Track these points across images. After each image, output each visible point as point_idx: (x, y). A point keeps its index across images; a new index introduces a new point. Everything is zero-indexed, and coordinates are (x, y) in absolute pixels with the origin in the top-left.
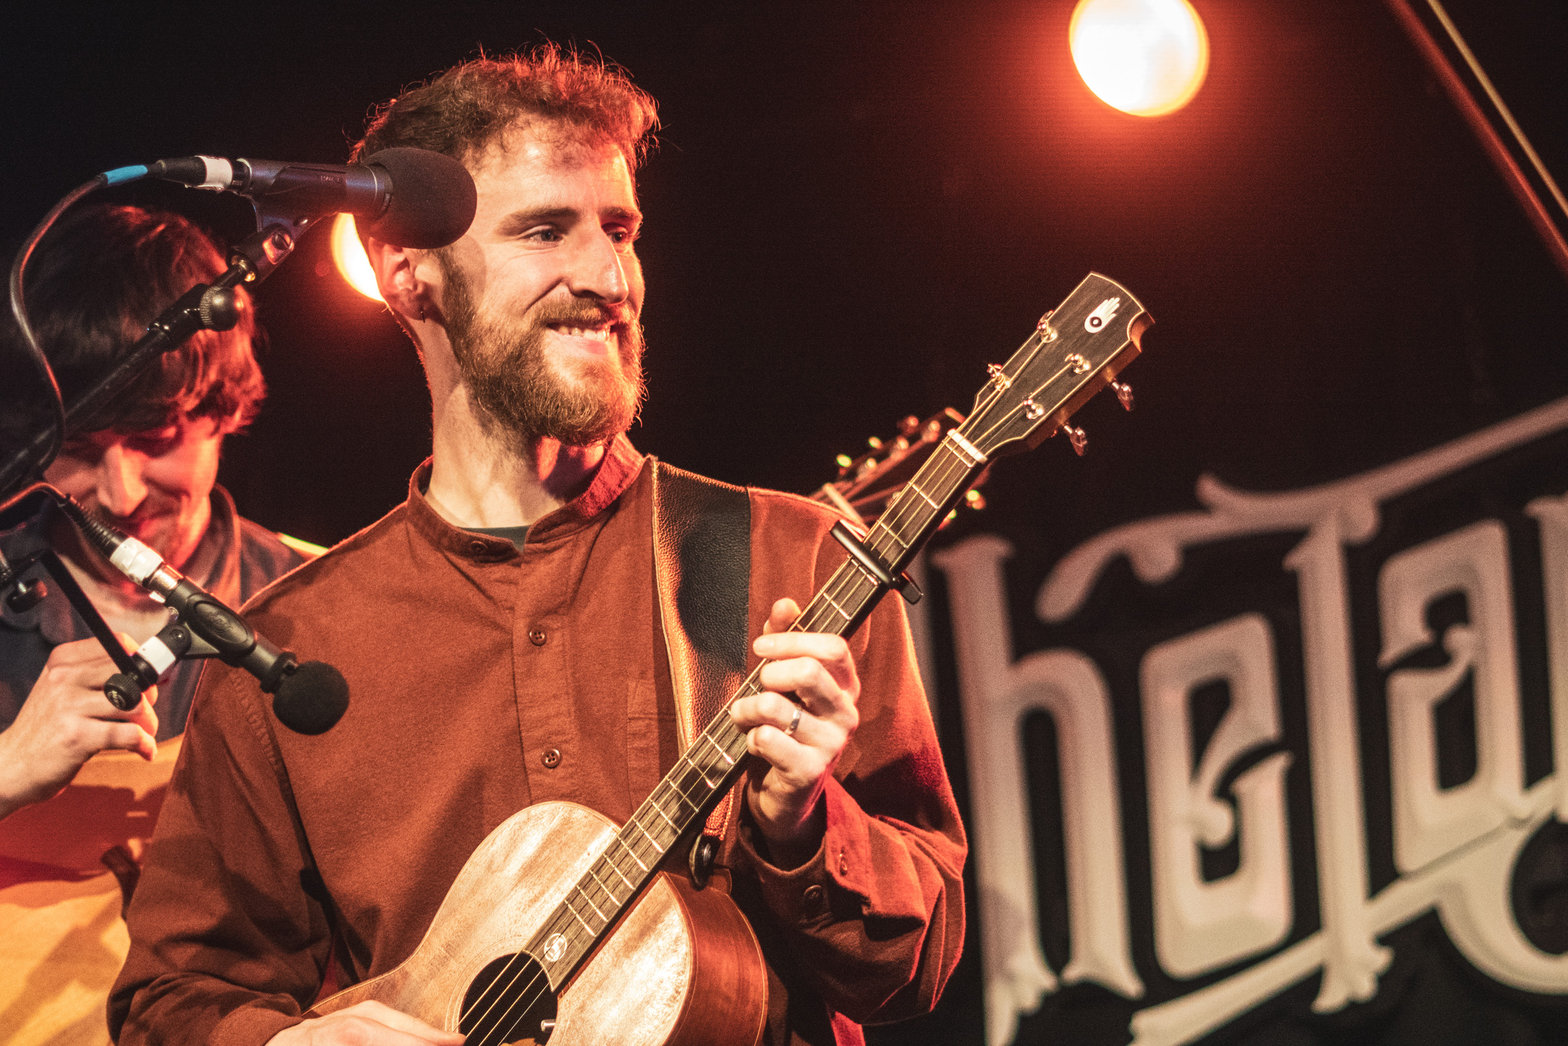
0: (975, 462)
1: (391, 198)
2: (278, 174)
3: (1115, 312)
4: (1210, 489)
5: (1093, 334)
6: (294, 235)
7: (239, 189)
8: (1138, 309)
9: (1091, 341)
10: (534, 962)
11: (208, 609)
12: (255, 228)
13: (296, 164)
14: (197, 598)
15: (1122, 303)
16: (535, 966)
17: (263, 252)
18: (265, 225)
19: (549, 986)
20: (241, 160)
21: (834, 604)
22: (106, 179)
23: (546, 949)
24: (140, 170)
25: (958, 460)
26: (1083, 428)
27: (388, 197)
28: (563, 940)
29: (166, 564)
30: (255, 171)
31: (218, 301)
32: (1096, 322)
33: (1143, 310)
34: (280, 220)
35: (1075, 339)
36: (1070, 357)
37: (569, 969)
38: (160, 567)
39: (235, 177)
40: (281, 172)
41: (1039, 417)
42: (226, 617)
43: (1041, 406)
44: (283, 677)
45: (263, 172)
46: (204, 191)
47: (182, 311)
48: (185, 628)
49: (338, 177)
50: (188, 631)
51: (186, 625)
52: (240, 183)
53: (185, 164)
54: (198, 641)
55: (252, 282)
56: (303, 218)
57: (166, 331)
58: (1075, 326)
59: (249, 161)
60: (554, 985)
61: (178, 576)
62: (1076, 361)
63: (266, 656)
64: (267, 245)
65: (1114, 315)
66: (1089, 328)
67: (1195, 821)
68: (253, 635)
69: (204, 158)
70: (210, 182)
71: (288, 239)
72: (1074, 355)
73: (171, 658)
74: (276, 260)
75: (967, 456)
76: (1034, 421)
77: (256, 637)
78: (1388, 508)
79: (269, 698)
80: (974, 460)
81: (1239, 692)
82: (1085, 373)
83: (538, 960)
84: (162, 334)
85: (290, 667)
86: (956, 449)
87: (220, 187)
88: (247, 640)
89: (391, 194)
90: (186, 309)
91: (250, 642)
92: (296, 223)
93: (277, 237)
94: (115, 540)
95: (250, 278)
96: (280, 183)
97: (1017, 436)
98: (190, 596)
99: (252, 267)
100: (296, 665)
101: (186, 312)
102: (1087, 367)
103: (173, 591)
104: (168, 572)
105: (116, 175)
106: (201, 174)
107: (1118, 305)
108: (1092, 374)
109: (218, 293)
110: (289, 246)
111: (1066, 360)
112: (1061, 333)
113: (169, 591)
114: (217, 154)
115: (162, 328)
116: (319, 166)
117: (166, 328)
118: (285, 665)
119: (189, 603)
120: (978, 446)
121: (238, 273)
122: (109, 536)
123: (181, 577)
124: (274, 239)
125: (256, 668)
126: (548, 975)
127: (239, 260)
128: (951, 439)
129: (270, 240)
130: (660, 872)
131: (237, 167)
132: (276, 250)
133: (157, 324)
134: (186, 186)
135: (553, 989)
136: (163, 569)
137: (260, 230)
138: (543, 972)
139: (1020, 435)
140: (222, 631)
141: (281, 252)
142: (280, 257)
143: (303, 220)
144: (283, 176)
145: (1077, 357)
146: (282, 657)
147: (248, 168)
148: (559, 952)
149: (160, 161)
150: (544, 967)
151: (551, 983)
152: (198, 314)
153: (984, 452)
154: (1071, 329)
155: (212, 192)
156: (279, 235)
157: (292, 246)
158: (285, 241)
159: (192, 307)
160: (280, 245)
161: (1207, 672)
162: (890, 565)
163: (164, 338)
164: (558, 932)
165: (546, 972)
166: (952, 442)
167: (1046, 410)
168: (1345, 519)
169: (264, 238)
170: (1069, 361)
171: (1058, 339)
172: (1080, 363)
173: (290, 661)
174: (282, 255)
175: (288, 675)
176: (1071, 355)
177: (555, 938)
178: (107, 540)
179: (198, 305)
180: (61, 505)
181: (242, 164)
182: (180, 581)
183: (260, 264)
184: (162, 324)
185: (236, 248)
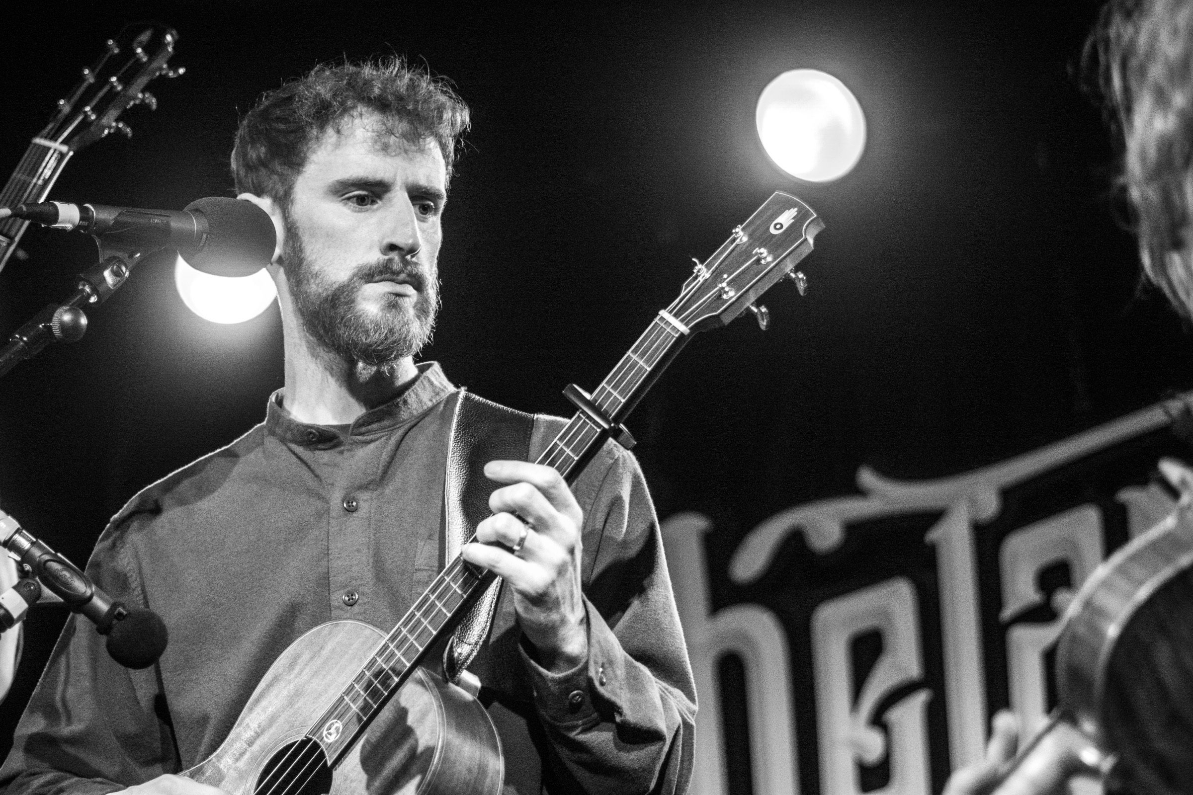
0: (679, 333)
1: (207, 237)
2: (117, 216)
3: (793, 218)
4: (867, 477)
5: (776, 235)
6: (130, 265)
7: (85, 228)
8: (812, 215)
9: (774, 240)
10: (315, 742)
11: (55, 566)
12: (98, 260)
13: (130, 209)
14: (46, 557)
15: (798, 212)
16: (316, 746)
17: (104, 279)
18: (107, 257)
19: (326, 762)
20: (87, 205)
21: (565, 449)
23: (325, 733)
24: (5, 211)
25: (666, 332)
26: (767, 307)
27: (205, 236)
28: (339, 724)
29: (22, 530)
30: (96, 213)
31: (67, 318)
32: (778, 226)
33: (815, 216)
34: (119, 254)
35: (761, 238)
36: (757, 250)
37: (343, 747)
38: (18, 531)
39: (82, 219)
40: (120, 214)
41: (731, 298)
42: (69, 572)
43: (733, 289)
44: (115, 622)
45: (104, 215)
46: (57, 229)
47: (38, 325)
48: (36, 581)
49: (165, 219)
50: (38, 583)
51: (37, 579)
52: (85, 223)
53: (41, 208)
54: (47, 592)
55: (93, 304)
56: (136, 252)
57: (24, 342)
58: (762, 229)
59: (93, 206)
60: (330, 761)
61: (31, 539)
62: (761, 254)
63: (101, 605)
64: (107, 274)
65: (793, 221)
66: (772, 231)
67: (855, 744)
68: (91, 589)
69: (57, 203)
70: (59, 223)
71: (124, 269)
72: (760, 248)
73: (25, 606)
74: (115, 285)
75: (674, 328)
76: (727, 301)
77: (94, 589)
78: (1007, 494)
79: (103, 639)
80: (679, 331)
81: (890, 641)
82: (768, 264)
83: (318, 741)
84: (22, 343)
85: (120, 614)
86: (665, 323)
87: (69, 226)
88: (85, 592)
89: (208, 234)
90: (41, 324)
91: (89, 593)
92: (131, 256)
93: (115, 267)
95: (93, 299)
96: (117, 224)
97: (713, 312)
98: (40, 556)
99: (95, 291)
100: (125, 613)
101: (41, 326)
102: (769, 259)
103: (28, 551)
104: (24, 537)
106: (55, 216)
107: (796, 213)
108: (772, 265)
109: (66, 311)
110: (124, 274)
111: (753, 253)
112: (751, 236)
113: (24, 551)
114: (68, 201)
115: (21, 339)
116: (149, 211)
117: (25, 339)
118: (116, 612)
119: (40, 562)
120: (682, 321)
121: (83, 296)
123: (34, 540)
124: (112, 268)
125: (93, 615)
126: (326, 753)
127: (84, 285)
128: (662, 317)
129: (110, 269)
130: (419, 667)
131: (84, 211)
132: (114, 278)
133: (17, 336)
134: (43, 226)
135: (329, 763)
136: (20, 534)
137: (101, 260)
138: (322, 751)
139: (716, 311)
140: (66, 584)
141: (119, 279)
142: (117, 283)
143: (137, 254)
144: (120, 218)
145: (763, 250)
146: (114, 606)
147: (93, 212)
148: (335, 735)
149: (22, 205)
150: (323, 747)
151: (327, 757)
152: (50, 328)
153: (687, 325)
154: (758, 233)
155: (64, 230)
156: (117, 266)
157: (127, 275)
158: (122, 271)
159: (45, 322)
160: (117, 274)
161: (864, 624)
162: (610, 415)
163: (22, 346)
164: (335, 718)
165: (324, 750)
166: (662, 319)
167: (737, 291)
168: (973, 503)
169: (105, 268)
170: (757, 253)
171: (748, 241)
172: (764, 255)
173: (121, 609)
174: (119, 281)
175: (119, 620)
176: (757, 249)
177: (333, 724)
179: (50, 320)
181: (87, 208)
182: (33, 543)
183: (101, 289)
184: (22, 335)
185: (82, 275)
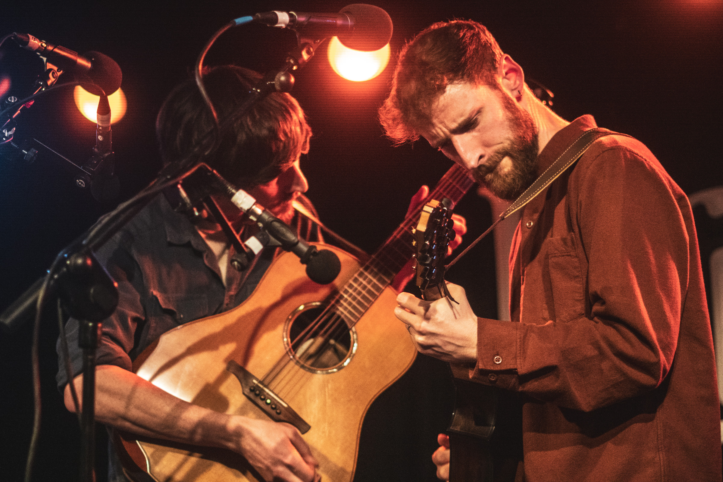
2: (307, 19)
6: (314, 48)
7: (292, 26)
11: (277, 224)
12: (299, 45)
14: (271, 219)
17: (302, 56)
18: (303, 43)
20: (291, 12)
22: (235, 22)
24: (249, 18)
27: (354, 27)
29: (257, 203)
30: (297, 17)
31: (283, 78)
34: (309, 41)
38: (254, 204)
39: (290, 21)
40: (310, 17)
42: (285, 229)
44: (311, 257)
46: (277, 28)
47: (266, 83)
48: (266, 232)
49: (334, 20)
50: (268, 235)
51: (267, 231)
52: (292, 24)
53: (269, 16)
54: (272, 239)
55: (296, 70)
56: (317, 40)
63: (303, 247)
64: (303, 53)
69: (277, 12)
70: (279, 24)
74: (307, 59)
84: (257, 93)
85: (315, 253)
87: (283, 26)
88: (294, 240)
91: (296, 241)
92: (315, 42)
94: (234, 191)
95: (295, 68)
96: (308, 23)
98: (268, 218)
99: (296, 63)
100: (317, 251)
101: (268, 83)
103: (261, 215)
105: (240, 21)
106: (276, 20)
109: (282, 75)
110: (312, 53)
113: (259, 215)
114: (282, 10)
115: (257, 91)
116: (326, 15)
117: (259, 91)
118: (312, 251)
119: (268, 221)
121: (289, 66)
122: (231, 189)
125: (299, 252)
127: (289, 59)
129: (305, 50)
131: (291, 16)
132: (307, 55)
134: (269, 26)
137: (301, 45)
140: (283, 235)
141: (310, 55)
142: (309, 58)
144: (310, 20)
146: (310, 248)
147: (295, 16)
149: (257, 14)
152: (273, 85)
155: (280, 28)
156: (309, 48)
157: (314, 53)
158: (311, 51)
159: (271, 81)
160: (308, 52)
169: (302, 49)
173: (314, 250)
175: (314, 256)
178: (230, 191)
179: (273, 80)
180: (209, 174)
181: (292, 14)
183: (300, 61)
184: (257, 88)
185: (289, 53)
